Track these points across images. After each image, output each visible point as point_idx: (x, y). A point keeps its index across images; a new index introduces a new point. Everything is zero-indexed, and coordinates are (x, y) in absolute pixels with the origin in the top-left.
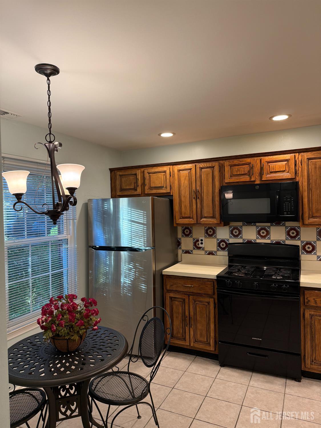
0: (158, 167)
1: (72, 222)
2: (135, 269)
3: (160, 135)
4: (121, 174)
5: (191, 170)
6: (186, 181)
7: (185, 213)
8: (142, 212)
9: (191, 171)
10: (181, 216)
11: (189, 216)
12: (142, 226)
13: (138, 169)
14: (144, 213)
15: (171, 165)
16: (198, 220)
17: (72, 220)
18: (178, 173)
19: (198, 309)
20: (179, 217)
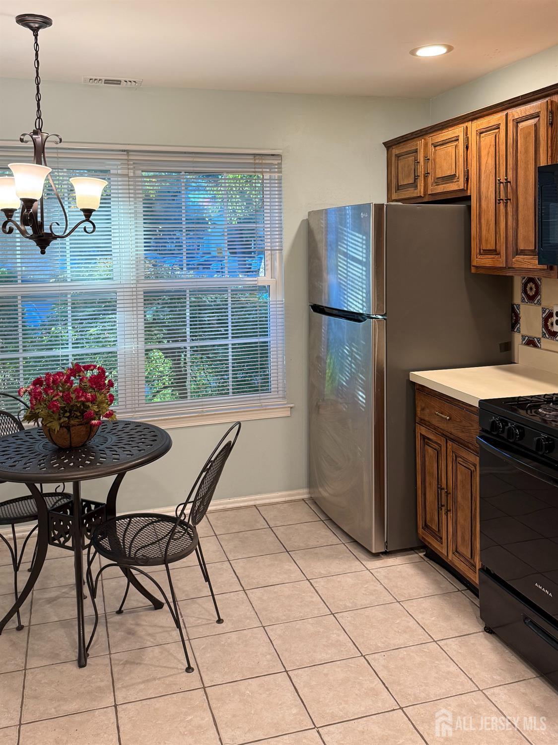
0: (450, 129)
1: (278, 255)
2: (352, 359)
3: (413, 52)
4: (398, 152)
5: (499, 128)
6: (489, 159)
7: (487, 240)
8: (361, 236)
9: (499, 131)
10: (481, 248)
11: (494, 248)
12: (360, 267)
13: (420, 138)
14: (362, 239)
15: (469, 121)
16: (510, 257)
17: (277, 251)
18: (478, 138)
19: (459, 477)
20: (478, 251)
